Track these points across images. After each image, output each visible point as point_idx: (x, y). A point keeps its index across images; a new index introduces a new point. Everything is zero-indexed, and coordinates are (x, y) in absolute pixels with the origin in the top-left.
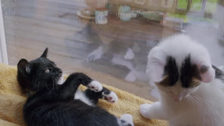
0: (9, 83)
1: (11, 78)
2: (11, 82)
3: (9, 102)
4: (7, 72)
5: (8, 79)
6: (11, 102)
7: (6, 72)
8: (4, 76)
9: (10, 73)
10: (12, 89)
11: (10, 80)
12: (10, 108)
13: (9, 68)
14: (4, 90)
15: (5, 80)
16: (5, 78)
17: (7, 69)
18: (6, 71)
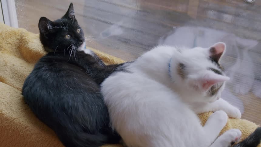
0: (8, 44)
1: (11, 39)
2: (10, 44)
3: (4, 63)
4: (8, 34)
5: (8, 41)
6: (6, 63)
7: (6, 34)
8: (4, 38)
9: (11, 35)
10: (11, 50)
11: (10, 41)
12: (4, 69)
13: (10, 30)
14: (2, 50)
15: (5, 42)
16: (4, 39)
17: (7, 30)
18: (6, 32)
